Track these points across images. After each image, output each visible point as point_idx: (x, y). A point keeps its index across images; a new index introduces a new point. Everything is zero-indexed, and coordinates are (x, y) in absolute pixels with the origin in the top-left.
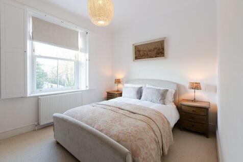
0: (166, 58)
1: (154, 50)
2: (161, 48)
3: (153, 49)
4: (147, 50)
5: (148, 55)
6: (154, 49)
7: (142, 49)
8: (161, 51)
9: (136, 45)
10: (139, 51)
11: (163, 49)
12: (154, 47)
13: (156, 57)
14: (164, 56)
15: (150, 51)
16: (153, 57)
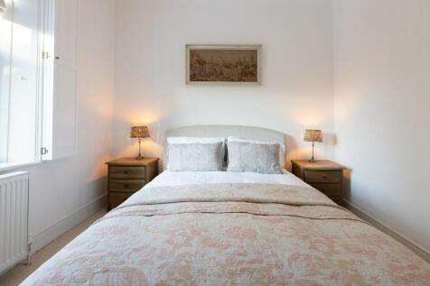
0: (260, 84)
1: (236, 67)
2: (251, 64)
3: (234, 63)
4: (221, 64)
5: (221, 74)
6: (237, 63)
7: (208, 60)
8: (251, 69)
9: (193, 48)
10: (201, 63)
11: (255, 66)
12: (236, 59)
13: (240, 80)
14: (256, 80)
15: (228, 67)
16: (233, 80)
